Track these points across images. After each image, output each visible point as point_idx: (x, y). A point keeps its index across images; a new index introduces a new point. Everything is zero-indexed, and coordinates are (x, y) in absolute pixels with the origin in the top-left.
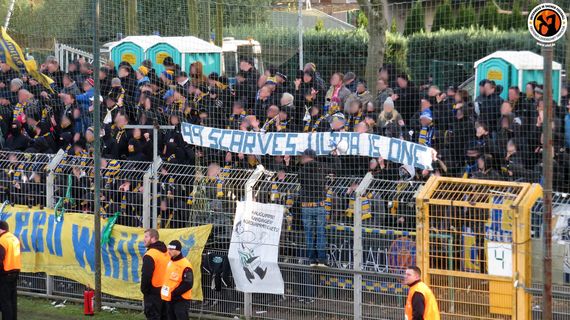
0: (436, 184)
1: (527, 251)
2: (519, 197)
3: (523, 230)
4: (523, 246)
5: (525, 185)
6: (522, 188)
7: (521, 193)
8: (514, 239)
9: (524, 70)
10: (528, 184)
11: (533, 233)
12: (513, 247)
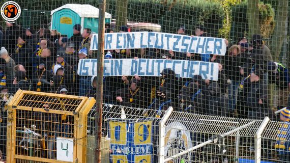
0: (21, 95)
1: (84, 144)
2: (79, 107)
3: (82, 130)
4: (82, 140)
5: (84, 98)
6: (81, 100)
7: (81, 104)
8: (75, 136)
9: (85, 18)
10: (86, 97)
11: (89, 131)
12: (74, 141)
